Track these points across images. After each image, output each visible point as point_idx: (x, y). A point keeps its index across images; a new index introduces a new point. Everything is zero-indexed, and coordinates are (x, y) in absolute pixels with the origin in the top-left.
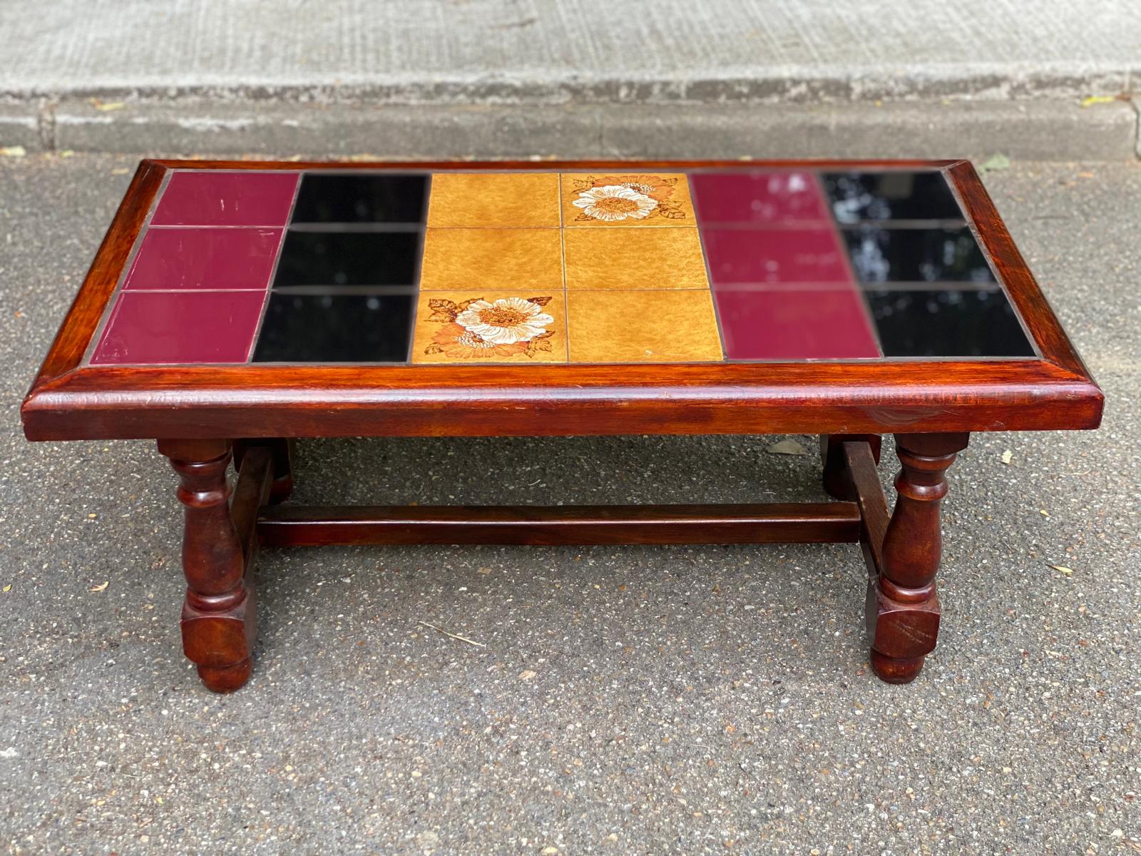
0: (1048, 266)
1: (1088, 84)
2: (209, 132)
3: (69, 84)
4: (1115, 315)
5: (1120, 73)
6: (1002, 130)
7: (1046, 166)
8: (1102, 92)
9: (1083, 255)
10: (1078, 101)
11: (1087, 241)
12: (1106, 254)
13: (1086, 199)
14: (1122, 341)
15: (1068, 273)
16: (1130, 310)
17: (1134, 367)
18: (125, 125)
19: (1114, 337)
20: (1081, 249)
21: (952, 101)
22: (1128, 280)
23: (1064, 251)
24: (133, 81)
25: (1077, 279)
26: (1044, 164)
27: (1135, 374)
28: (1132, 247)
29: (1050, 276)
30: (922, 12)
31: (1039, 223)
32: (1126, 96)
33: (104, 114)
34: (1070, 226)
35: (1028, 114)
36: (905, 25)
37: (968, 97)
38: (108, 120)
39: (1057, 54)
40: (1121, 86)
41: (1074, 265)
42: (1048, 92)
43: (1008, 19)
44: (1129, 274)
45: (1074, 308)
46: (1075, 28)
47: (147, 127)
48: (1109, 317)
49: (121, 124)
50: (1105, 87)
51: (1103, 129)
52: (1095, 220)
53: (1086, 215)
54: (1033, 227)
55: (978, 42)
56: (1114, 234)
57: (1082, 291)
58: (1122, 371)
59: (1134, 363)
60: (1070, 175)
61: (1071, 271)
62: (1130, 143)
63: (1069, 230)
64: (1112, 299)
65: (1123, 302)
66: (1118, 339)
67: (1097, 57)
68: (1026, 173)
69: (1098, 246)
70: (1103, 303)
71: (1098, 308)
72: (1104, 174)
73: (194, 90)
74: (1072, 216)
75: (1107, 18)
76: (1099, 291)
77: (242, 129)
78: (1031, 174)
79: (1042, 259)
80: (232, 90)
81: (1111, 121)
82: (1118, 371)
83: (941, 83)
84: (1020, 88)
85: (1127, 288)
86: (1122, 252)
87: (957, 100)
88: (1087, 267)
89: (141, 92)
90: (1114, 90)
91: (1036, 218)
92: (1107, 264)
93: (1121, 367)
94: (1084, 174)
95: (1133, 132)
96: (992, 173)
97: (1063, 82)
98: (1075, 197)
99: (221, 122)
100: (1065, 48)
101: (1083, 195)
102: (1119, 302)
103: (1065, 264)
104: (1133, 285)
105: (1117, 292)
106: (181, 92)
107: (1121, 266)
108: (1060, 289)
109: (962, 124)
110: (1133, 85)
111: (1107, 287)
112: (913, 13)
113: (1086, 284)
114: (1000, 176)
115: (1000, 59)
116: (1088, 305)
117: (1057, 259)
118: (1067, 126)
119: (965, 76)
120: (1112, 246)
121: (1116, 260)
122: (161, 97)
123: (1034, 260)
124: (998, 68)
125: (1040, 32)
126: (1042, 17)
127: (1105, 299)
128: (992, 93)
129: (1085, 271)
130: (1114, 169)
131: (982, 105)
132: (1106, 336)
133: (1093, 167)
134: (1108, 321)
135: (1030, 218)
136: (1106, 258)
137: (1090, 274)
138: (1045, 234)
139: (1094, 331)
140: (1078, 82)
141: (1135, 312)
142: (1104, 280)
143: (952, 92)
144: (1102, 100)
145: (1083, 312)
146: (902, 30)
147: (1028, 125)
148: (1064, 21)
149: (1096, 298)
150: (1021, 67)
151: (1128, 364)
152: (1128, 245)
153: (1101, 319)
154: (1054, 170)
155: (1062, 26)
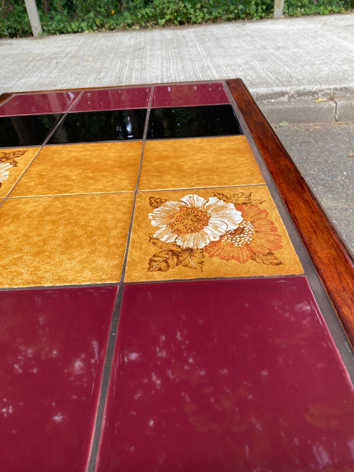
0: (301, 161)
1: (318, 94)
4: (329, 181)
5: (329, 89)
6: (285, 112)
7: (302, 125)
8: (322, 97)
9: (315, 156)
10: (313, 101)
11: (317, 151)
12: (324, 156)
13: (316, 136)
14: (332, 192)
15: (309, 164)
16: (335, 179)
17: (338, 205)
19: (328, 191)
20: (315, 154)
21: (267, 102)
22: (334, 166)
23: (307, 155)
25: (312, 166)
26: (301, 124)
27: (338, 208)
28: (335, 153)
29: (301, 165)
30: (258, 74)
31: (298, 145)
32: (332, 98)
34: (310, 145)
35: (295, 105)
36: (251, 77)
37: (273, 101)
39: (306, 84)
40: (330, 94)
41: (312, 161)
42: (302, 98)
43: (288, 74)
44: (334, 163)
45: (311, 178)
46: (313, 76)
48: (326, 182)
50: (324, 95)
51: (323, 110)
52: (320, 143)
53: (316, 141)
54: (296, 146)
55: (277, 82)
56: (327, 148)
57: (314, 171)
58: (332, 207)
59: (337, 203)
60: (310, 128)
61: (310, 163)
62: (333, 115)
63: (310, 147)
64: (327, 174)
65: (332, 175)
66: (330, 192)
67: (321, 84)
68: (294, 127)
69: (321, 152)
70: (323, 176)
71: (321, 178)
72: (323, 127)
74: (311, 142)
75: (324, 73)
76: (322, 171)
78: (296, 128)
79: (298, 158)
81: (326, 107)
82: (330, 207)
83: (262, 95)
84: (292, 96)
85: (334, 169)
86: (331, 155)
87: (269, 102)
88: (317, 161)
90: (327, 96)
91: (297, 143)
92: (325, 160)
93: (332, 205)
94: (316, 127)
95: (334, 111)
96: (281, 128)
97: (308, 93)
98: (312, 135)
100: (309, 82)
101: (315, 135)
102: (330, 175)
103: (308, 160)
104: (336, 168)
105: (329, 171)
107: (331, 160)
108: (306, 170)
109: (270, 110)
110: (334, 94)
111: (325, 169)
112: (255, 74)
113: (316, 168)
114: (284, 129)
115: (285, 86)
116: (317, 177)
117: (304, 158)
118: (310, 109)
119: (271, 92)
120: (327, 153)
121: (329, 158)
123: (295, 159)
124: (284, 89)
125: (300, 77)
126: (300, 73)
127: (324, 174)
128: (282, 99)
129: (316, 163)
130: (327, 125)
131: (278, 103)
132: (325, 190)
133: (319, 125)
134: (326, 184)
135: (294, 143)
136: (325, 157)
137: (318, 164)
138: (300, 149)
139: (320, 188)
140: (313, 93)
141: (337, 179)
142: (324, 166)
143: (267, 99)
144: (323, 100)
145: (315, 180)
146: (250, 79)
147: (295, 109)
148: (309, 74)
149: (320, 174)
150: (292, 88)
151: (335, 203)
152: (333, 152)
153: (323, 183)
154: (305, 126)
155: (308, 75)
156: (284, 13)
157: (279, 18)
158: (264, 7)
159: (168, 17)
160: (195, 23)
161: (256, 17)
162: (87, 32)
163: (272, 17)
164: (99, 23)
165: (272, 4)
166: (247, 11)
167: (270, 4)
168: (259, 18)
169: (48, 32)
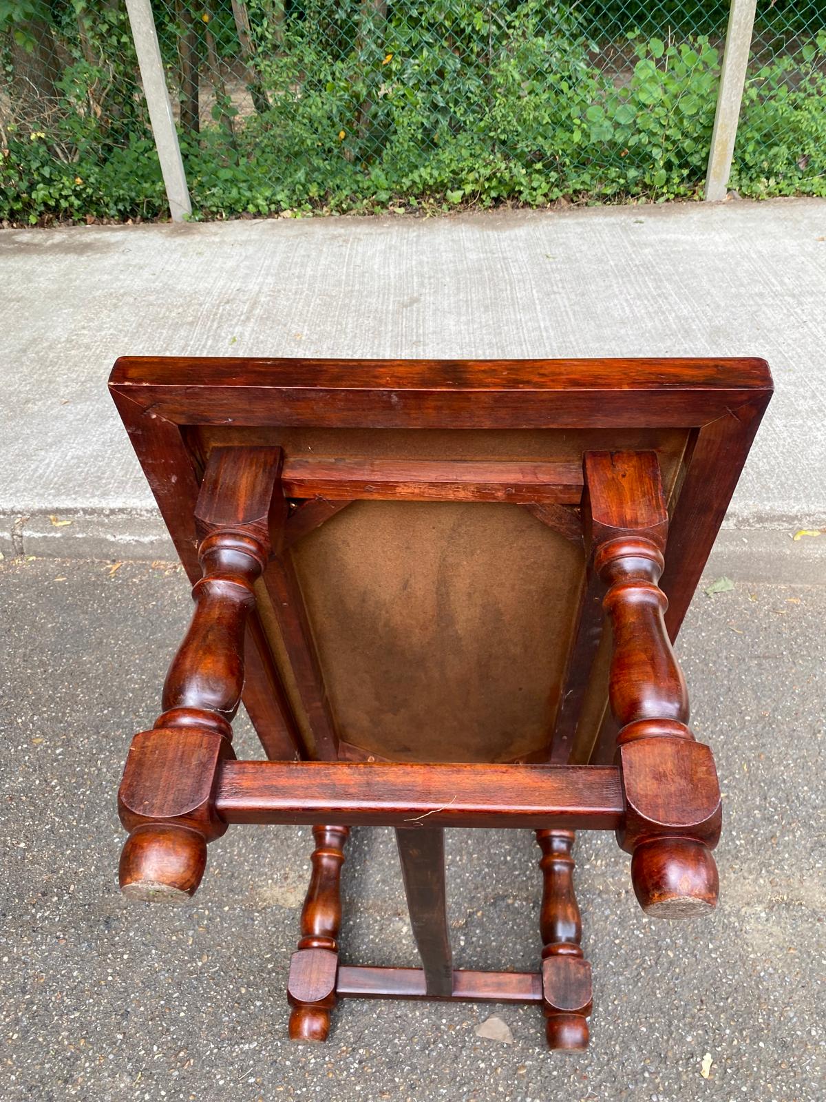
1: (800, 520)
2: (128, 544)
3: (37, 505)
6: (729, 559)
8: (811, 527)
10: (791, 534)
11: (794, 692)
12: (810, 712)
13: (794, 633)
18: (69, 539)
24: (81, 503)
31: (754, 665)
33: (55, 529)
35: (750, 546)
38: (59, 535)
39: (776, 493)
41: (782, 728)
42: (766, 525)
46: (791, 460)
47: (85, 540)
49: (67, 538)
50: (814, 523)
51: (810, 561)
53: (794, 656)
54: (750, 670)
57: (788, 767)
63: (779, 675)
68: (746, 597)
72: (809, 599)
73: (122, 511)
74: (783, 655)
77: (152, 543)
78: (750, 599)
80: (147, 511)
84: (745, 521)
89: (85, 511)
90: (820, 526)
91: (752, 658)
94: (793, 600)
96: (719, 595)
97: (780, 518)
98: (785, 630)
99: (137, 538)
101: (792, 628)
103: (773, 726)
106: (112, 512)
113: (792, 757)
114: (725, 597)
117: (767, 717)
118: (781, 558)
122: (99, 515)
126: (764, 448)
129: (791, 736)
130: (817, 594)
133: (801, 590)
135: (747, 659)
136: (810, 718)
137: (796, 741)
138: (759, 680)
140: (791, 519)
144: (810, 534)
147: (750, 556)
148: (783, 453)
150: (746, 505)
155: (781, 459)
156: (729, 190)
157: (719, 203)
158: (685, 172)
159: (468, 188)
160: (527, 204)
161: (667, 196)
162: (288, 214)
163: (703, 197)
164: (317, 194)
165: (704, 168)
166: (647, 180)
167: (699, 168)
168: (672, 196)
169: (204, 212)
